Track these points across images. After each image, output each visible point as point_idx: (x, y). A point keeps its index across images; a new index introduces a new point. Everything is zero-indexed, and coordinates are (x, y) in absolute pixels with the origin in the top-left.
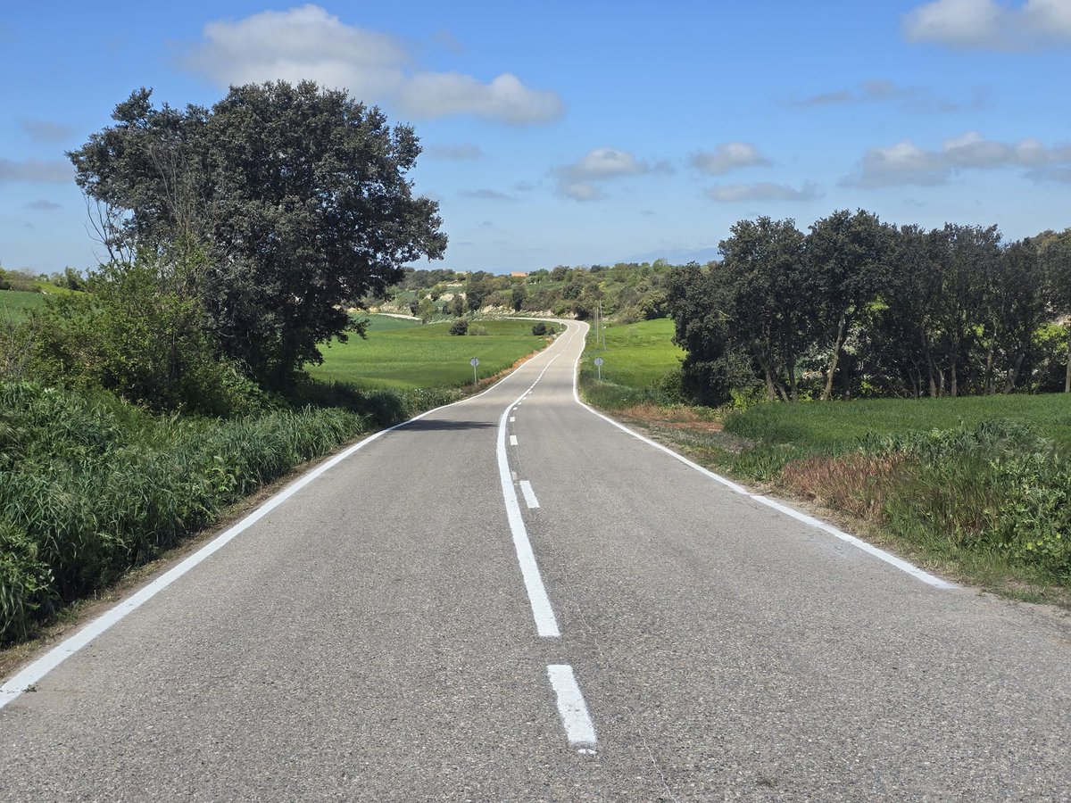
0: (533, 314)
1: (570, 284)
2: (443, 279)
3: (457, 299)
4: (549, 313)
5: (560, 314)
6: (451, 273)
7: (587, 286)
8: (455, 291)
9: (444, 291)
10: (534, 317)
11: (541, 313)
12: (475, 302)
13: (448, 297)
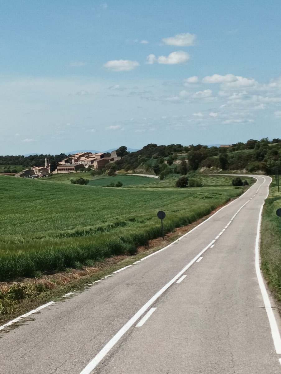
0: (233, 171)
1: (258, 151)
2: (175, 151)
3: (184, 164)
4: (244, 171)
5: (252, 171)
6: (180, 146)
7: (270, 151)
8: (183, 159)
9: (176, 158)
10: (234, 173)
11: (239, 171)
12: (195, 166)
13: (178, 162)
